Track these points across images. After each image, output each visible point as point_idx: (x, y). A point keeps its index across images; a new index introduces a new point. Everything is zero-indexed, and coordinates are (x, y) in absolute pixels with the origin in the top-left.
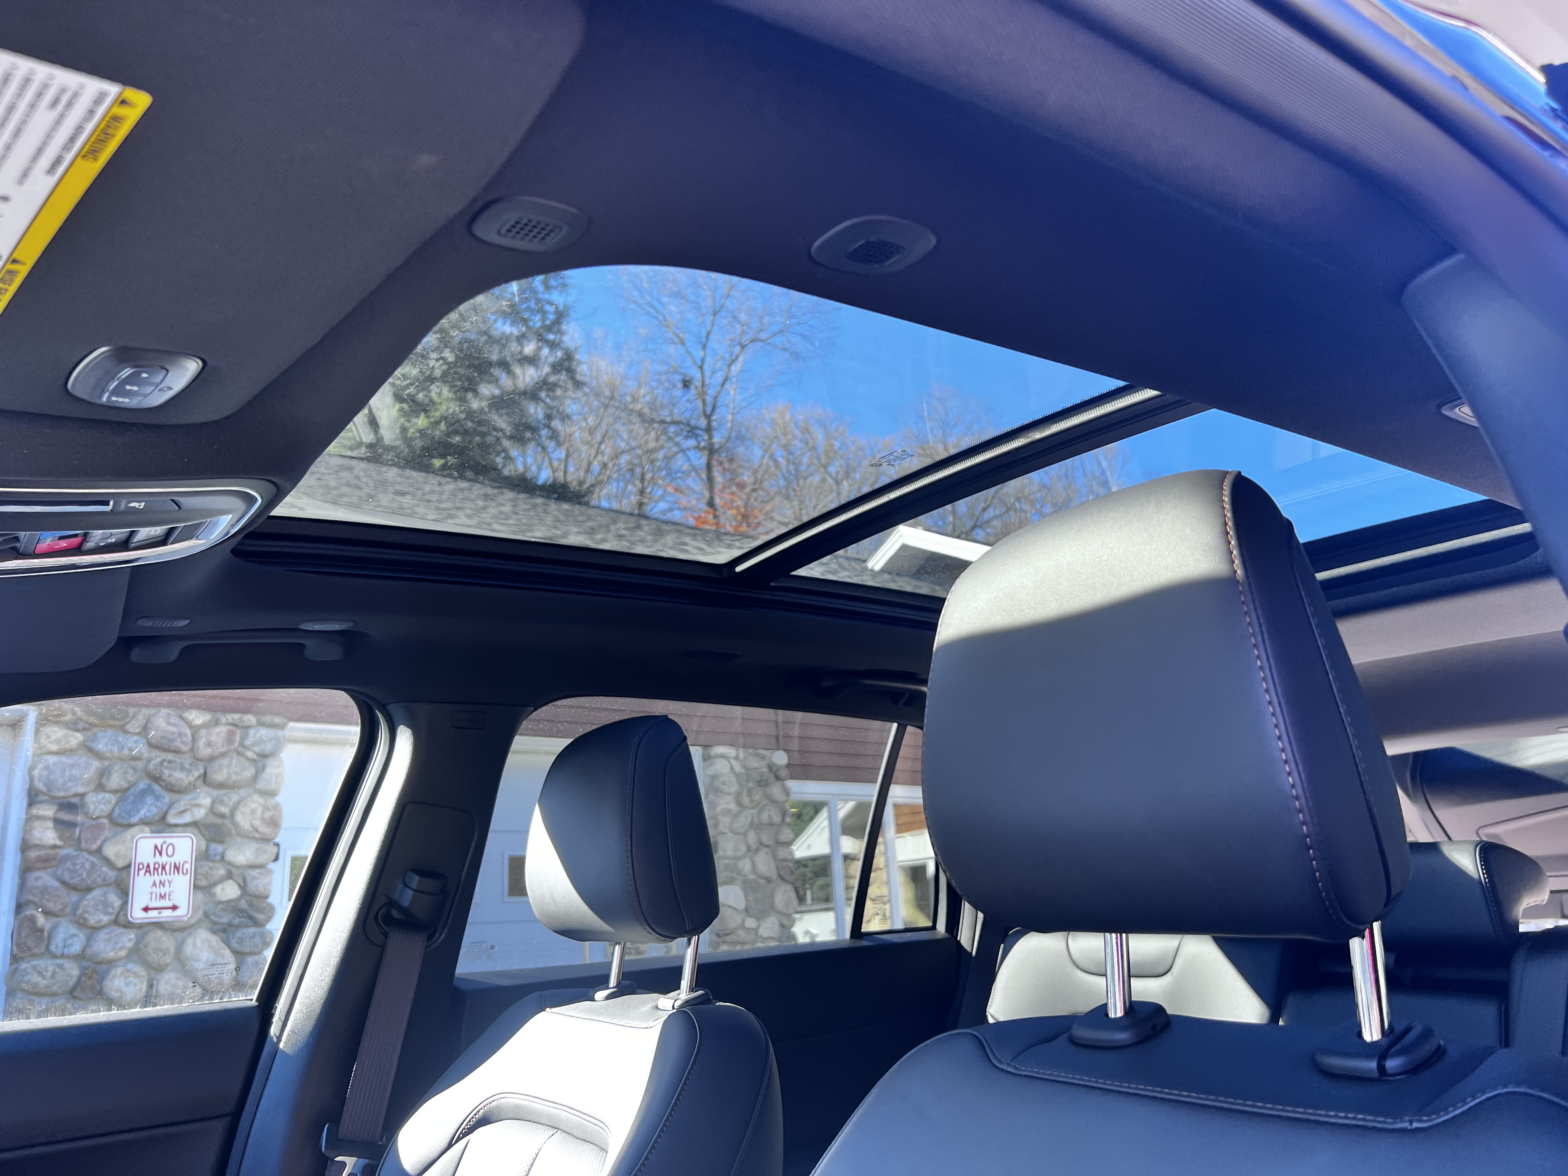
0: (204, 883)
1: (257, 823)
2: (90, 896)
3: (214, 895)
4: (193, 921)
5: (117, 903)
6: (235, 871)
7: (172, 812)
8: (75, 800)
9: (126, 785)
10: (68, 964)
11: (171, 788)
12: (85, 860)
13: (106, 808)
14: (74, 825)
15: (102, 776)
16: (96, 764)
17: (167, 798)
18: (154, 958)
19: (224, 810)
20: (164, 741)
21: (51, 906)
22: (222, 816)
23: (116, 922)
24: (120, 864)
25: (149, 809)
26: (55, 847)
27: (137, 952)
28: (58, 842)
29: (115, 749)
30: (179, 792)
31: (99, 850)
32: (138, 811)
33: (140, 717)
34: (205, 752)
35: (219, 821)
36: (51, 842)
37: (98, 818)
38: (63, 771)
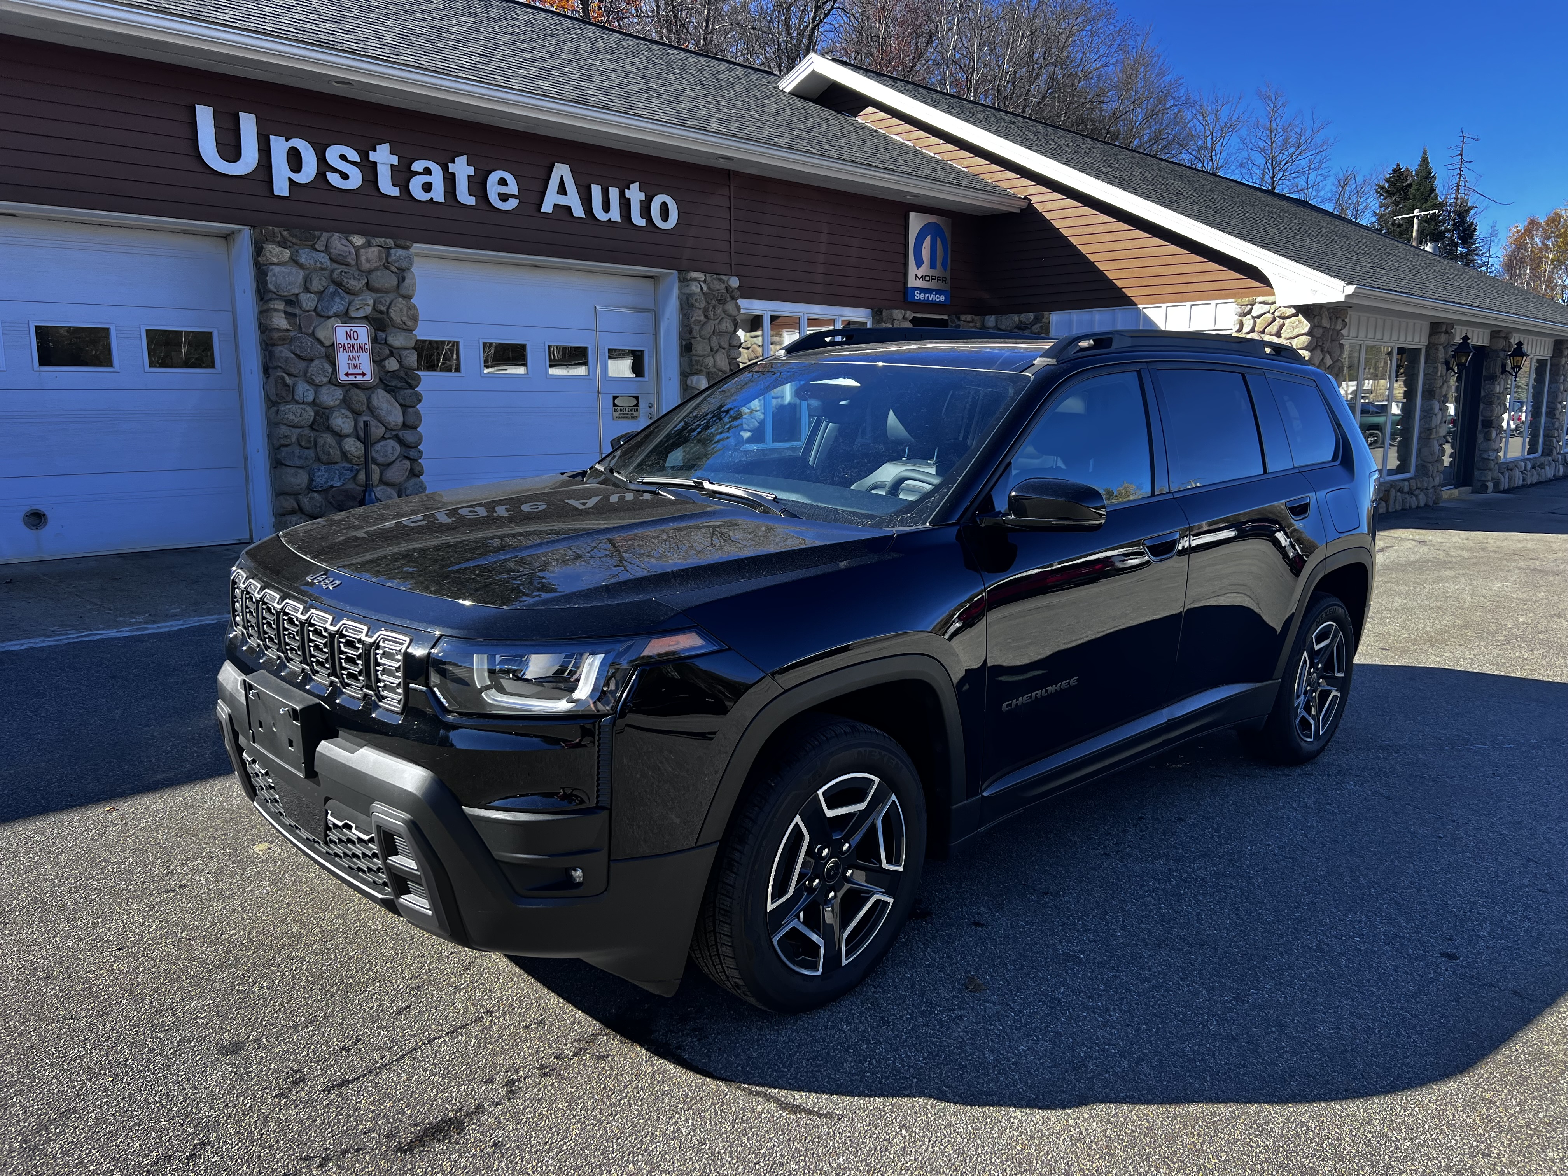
0: (378, 359)
1: (404, 318)
2: (313, 364)
3: (385, 366)
4: (375, 384)
5: (330, 370)
6: (394, 351)
7: (352, 309)
8: (293, 298)
9: (322, 289)
10: (308, 408)
11: (348, 292)
12: (308, 341)
13: (313, 305)
14: (295, 315)
15: (306, 282)
16: (302, 273)
17: (348, 298)
18: (356, 407)
19: (384, 309)
20: (341, 258)
21: (292, 371)
22: (381, 312)
23: (330, 382)
24: (327, 343)
25: (338, 306)
26: (287, 330)
27: (346, 402)
28: (289, 328)
29: (312, 262)
30: (354, 294)
31: (313, 333)
32: (332, 307)
33: (322, 239)
34: (366, 266)
35: (380, 316)
36: (285, 327)
37: (308, 311)
38: (284, 277)
